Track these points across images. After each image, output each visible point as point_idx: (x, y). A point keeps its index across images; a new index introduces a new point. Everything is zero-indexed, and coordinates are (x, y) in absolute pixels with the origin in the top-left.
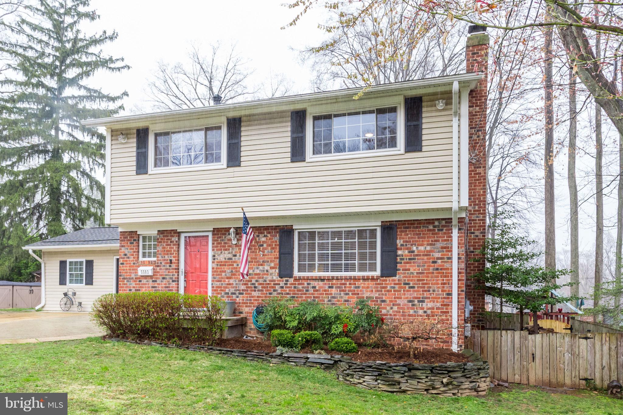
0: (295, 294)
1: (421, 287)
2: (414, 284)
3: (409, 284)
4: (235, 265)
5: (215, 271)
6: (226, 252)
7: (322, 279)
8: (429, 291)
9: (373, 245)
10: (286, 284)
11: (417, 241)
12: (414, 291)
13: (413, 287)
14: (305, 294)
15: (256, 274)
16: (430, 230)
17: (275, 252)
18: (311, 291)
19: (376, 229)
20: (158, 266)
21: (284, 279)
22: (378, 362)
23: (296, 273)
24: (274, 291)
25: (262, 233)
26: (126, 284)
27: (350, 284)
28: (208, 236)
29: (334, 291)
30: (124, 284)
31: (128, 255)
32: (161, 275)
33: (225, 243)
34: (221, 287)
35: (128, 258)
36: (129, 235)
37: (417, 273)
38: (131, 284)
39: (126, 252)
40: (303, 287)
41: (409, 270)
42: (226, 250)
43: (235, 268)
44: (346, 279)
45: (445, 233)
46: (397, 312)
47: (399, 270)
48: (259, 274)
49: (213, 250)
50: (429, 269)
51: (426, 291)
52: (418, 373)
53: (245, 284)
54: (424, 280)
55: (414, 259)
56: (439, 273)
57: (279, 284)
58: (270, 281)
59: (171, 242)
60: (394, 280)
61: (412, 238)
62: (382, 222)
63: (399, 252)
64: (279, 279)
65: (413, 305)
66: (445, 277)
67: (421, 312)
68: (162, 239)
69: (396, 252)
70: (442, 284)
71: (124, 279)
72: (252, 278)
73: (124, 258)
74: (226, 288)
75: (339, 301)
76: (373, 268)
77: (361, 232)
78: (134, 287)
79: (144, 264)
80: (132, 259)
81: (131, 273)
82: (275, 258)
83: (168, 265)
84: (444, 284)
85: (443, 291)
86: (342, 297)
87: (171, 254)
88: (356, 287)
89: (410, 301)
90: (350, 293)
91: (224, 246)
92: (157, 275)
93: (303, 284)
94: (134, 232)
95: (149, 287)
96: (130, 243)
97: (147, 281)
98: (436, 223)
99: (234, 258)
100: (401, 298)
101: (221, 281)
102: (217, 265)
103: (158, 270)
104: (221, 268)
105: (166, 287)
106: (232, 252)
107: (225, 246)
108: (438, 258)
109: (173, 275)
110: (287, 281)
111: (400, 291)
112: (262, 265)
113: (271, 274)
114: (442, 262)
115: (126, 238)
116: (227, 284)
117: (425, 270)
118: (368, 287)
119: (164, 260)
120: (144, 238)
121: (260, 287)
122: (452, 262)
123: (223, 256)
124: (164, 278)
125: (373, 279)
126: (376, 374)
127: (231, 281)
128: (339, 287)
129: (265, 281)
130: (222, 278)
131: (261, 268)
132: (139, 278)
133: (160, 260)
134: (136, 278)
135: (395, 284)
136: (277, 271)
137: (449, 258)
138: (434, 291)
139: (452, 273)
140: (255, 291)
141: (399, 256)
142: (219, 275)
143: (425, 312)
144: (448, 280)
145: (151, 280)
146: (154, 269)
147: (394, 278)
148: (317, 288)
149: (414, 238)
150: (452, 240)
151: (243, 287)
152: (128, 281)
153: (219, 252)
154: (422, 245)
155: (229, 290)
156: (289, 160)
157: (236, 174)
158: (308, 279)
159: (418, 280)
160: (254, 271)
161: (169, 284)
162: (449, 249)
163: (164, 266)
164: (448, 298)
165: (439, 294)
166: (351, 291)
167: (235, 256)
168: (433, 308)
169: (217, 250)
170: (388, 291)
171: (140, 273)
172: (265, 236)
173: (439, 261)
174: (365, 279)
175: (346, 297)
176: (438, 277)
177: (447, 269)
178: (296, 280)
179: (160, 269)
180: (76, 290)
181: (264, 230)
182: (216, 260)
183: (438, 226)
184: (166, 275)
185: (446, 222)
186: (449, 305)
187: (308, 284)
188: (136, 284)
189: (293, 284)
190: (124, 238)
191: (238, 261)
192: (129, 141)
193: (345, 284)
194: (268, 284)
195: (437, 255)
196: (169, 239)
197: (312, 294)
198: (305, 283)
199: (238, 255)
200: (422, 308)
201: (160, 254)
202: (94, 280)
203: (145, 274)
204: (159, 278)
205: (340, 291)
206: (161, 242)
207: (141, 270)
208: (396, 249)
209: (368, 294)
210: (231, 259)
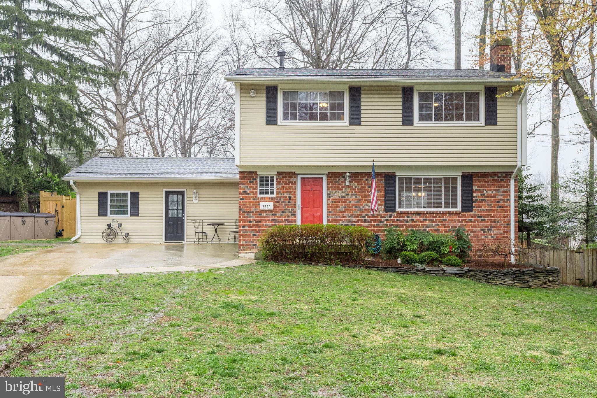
0: (397, 225)
1: (490, 220)
2: (485, 217)
3: (481, 217)
4: (348, 202)
5: (331, 207)
6: (340, 191)
7: (418, 214)
8: (495, 222)
9: (455, 189)
10: (390, 217)
11: (486, 187)
12: (485, 222)
13: (485, 220)
14: (405, 225)
15: (365, 210)
16: (495, 180)
17: (381, 192)
18: (410, 222)
19: (457, 178)
20: (278, 202)
21: (389, 213)
22: (513, 269)
23: (398, 209)
24: (381, 222)
25: (370, 177)
26: (247, 217)
27: (439, 217)
28: (322, 178)
29: (427, 222)
30: (245, 217)
31: (248, 192)
32: (280, 210)
33: (340, 184)
34: (336, 220)
35: (248, 194)
36: (248, 174)
37: (487, 210)
38: (251, 217)
39: (246, 189)
40: (404, 220)
41: (481, 207)
42: (340, 190)
43: (348, 204)
44: (437, 213)
45: (505, 182)
46: (473, 237)
47: (475, 207)
48: (368, 209)
49: (328, 190)
50: (495, 207)
51: (493, 222)
52: (539, 274)
53: (356, 217)
54: (491, 215)
55: (485, 200)
56: (501, 210)
57: (385, 217)
58: (377, 214)
59: (290, 182)
60: (471, 215)
61: (483, 185)
62: (462, 173)
63: (475, 195)
64: (385, 213)
65: (484, 232)
66: (506, 212)
67: (489, 237)
68: (281, 179)
69: (472, 195)
70: (503, 217)
71: (244, 212)
72: (363, 212)
73: (243, 194)
74: (341, 220)
75: (431, 230)
76: (455, 205)
77: (447, 180)
78: (254, 220)
79: (264, 200)
80: (252, 195)
81: (251, 207)
82: (381, 197)
83: (287, 201)
84: (505, 217)
85: (504, 222)
86: (433, 227)
87: (289, 192)
88: (444, 220)
89: (482, 230)
90: (440, 224)
91: (337, 187)
92: (277, 210)
93: (404, 217)
94: (253, 172)
95: (269, 220)
96: (250, 182)
97: (267, 215)
98: (500, 175)
99: (346, 196)
100: (476, 227)
101: (335, 215)
102: (332, 202)
103: (278, 205)
104: (336, 205)
105: (285, 220)
106: (345, 192)
107: (339, 187)
108: (501, 200)
109: (292, 210)
110: (391, 215)
111: (475, 222)
112: (370, 202)
113: (378, 210)
114: (503, 202)
115: (246, 177)
116: (341, 217)
117: (492, 207)
118: (453, 220)
119: (283, 197)
120: (262, 178)
121: (369, 220)
122: (510, 202)
123: (337, 195)
124: (283, 212)
125: (456, 213)
126: (514, 276)
127: (345, 215)
128: (431, 220)
129: (373, 215)
130: (337, 212)
131: (370, 204)
132: (260, 212)
133: (280, 197)
134: (256, 212)
135: (472, 217)
136: (383, 207)
137: (508, 200)
138: (498, 222)
139: (510, 210)
140: (365, 222)
141: (475, 197)
142: (334, 210)
143: (492, 237)
144: (508, 215)
145: (271, 214)
146: (274, 205)
147: (471, 213)
148: (415, 220)
149: (485, 185)
150: (510, 187)
151: (355, 220)
152: (247, 214)
153: (334, 191)
154: (490, 190)
155: (343, 222)
156: (401, 123)
157: (357, 131)
158: (408, 213)
159: (487, 215)
160: (364, 207)
161: (289, 217)
162: (508, 193)
163: (283, 202)
164: (508, 227)
165: (501, 225)
166: (440, 222)
167: (348, 195)
168: (498, 234)
169: (332, 190)
170: (467, 222)
171: (262, 208)
173: (502, 201)
174: (450, 213)
175: (437, 227)
176: (501, 212)
177: (507, 207)
178: (398, 214)
179: (279, 204)
182: (331, 198)
183: (501, 177)
184: (286, 209)
185: (506, 175)
186: (508, 232)
187: (408, 217)
188: (256, 217)
189: (396, 217)
190: (244, 177)
191: (351, 199)
192: (258, 95)
193: (436, 217)
194: (376, 217)
195: (501, 197)
196: (288, 180)
197: (411, 225)
198: (406, 217)
199: (350, 194)
200: (490, 235)
201: (279, 192)
202: (140, 212)
203: (267, 209)
204: (278, 212)
205: (432, 222)
206: (280, 182)
207: (263, 205)
208: (472, 192)
209: (453, 225)
210: (344, 197)
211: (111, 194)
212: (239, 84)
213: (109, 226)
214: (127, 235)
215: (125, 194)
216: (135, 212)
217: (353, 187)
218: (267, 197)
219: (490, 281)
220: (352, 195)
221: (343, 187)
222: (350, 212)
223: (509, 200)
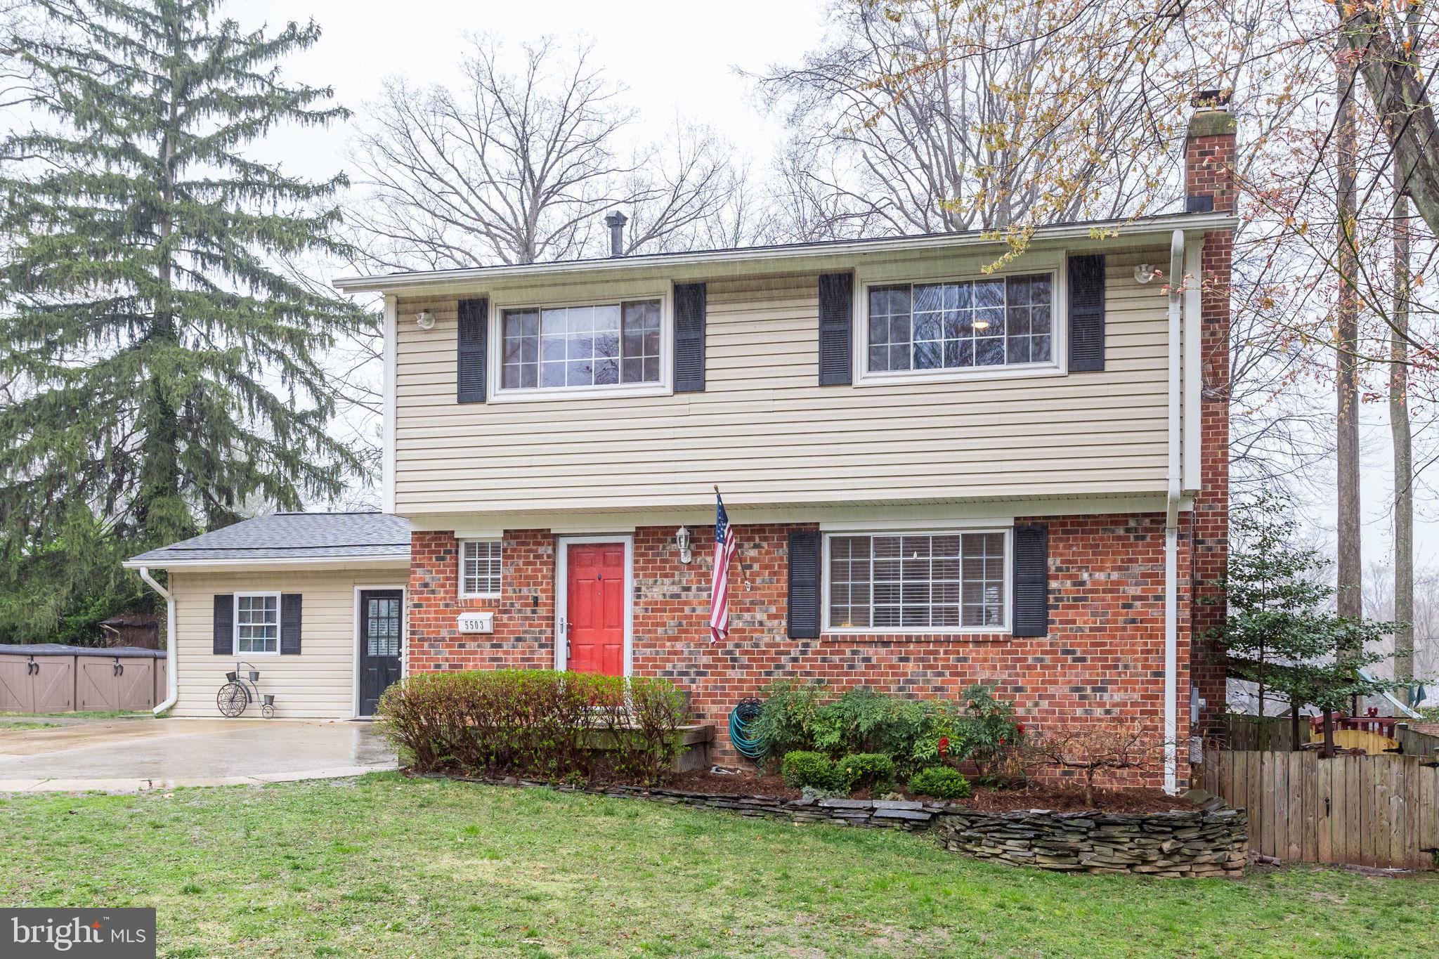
0: (824, 674)
1: (1100, 660)
2: (1084, 652)
3: (1073, 652)
4: (687, 610)
5: (641, 624)
6: (666, 581)
7: (884, 642)
8: (1116, 667)
9: (995, 568)
10: (803, 652)
11: (1088, 561)
12: (1084, 668)
13: (1083, 660)
14: (847, 674)
15: (735, 631)
16: (1119, 538)
17: (778, 581)
18: (861, 666)
19: (1002, 535)
20: (505, 612)
21: (800, 642)
23: (827, 629)
24: (778, 667)
25: (749, 539)
26: (429, 652)
27: (946, 652)
28: (622, 545)
29: (911, 667)
30: (423, 653)
31: (433, 587)
32: (513, 632)
33: (663, 561)
34: (655, 660)
35: (433, 592)
36: (433, 539)
37: (1091, 629)
38: (439, 653)
39: (428, 578)
40: (841, 660)
41: (1074, 622)
42: (666, 576)
43: (687, 617)
44: (938, 641)
45: (1149, 545)
46: (1047, 711)
47: (1053, 622)
48: (743, 631)
49: (636, 576)
50: (1116, 622)
51: (1109, 667)
52: (1115, 831)
53: (710, 653)
54: (1104, 644)
55: (1085, 599)
56: (1137, 629)
57: (788, 653)
58: (767, 645)
59: (536, 557)
60: (1040, 645)
61: (1080, 554)
62: (1017, 519)
63: (1054, 585)
64: (788, 641)
66: (1151, 637)
67: (1098, 712)
68: (514, 550)
69: (1047, 584)
70: (1142, 652)
71: (424, 640)
72: (727, 639)
73: (422, 593)
74: (668, 660)
75: (921, 689)
76: (996, 617)
77: (971, 542)
78: (447, 660)
79: (471, 606)
80: (442, 595)
81: (440, 626)
82: (779, 595)
83: (529, 609)
84: (1149, 652)
85: (1144, 667)
86: (928, 681)
87: (535, 584)
88: (959, 660)
89: (1077, 689)
90: (947, 673)
91: (660, 568)
92: (502, 632)
93: (843, 652)
94: (445, 533)
95: (483, 660)
96: (438, 559)
97: (479, 646)
98: (1132, 523)
99: (684, 594)
100: (1056, 682)
101: (654, 646)
102: (646, 610)
103: (505, 621)
104: (655, 618)
105: (523, 660)
106: (680, 581)
107: (664, 569)
108: (1135, 598)
109: (541, 632)
110: (806, 645)
111: (1055, 667)
112: (748, 610)
113: (770, 631)
114: (1144, 606)
116: (669, 653)
117: (1108, 622)
118: (985, 660)
120: (470, 547)
121: (745, 660)
122: (1163, 606)
123: (659, 591)
124: (519, 639)
125: (996, 641)
126: (1031, 834)
127: (679, 646)
128: (922, 660)
129: (757, 645)
130: (657, 639)
131: (747, 616)
132: (460, 639)
133: (511, 598)
134: (451, 639)
135: (1043, 652)
136: (784, 623)
137: (1158, 598)
138: (1126, 667)
139: (1164, 629)
140: (733, 667)
141: (1053, 591)
142: (650, 632)
143: (1108, 712)
144: (1156, 644)
145: (488, 644)
146: (495, 618)
147: (1041, 639)
148: (874, 662)
149: (1086, 554)
150: (1164, 560)
151: (705, 660)
152: (431, 646)
153: (651, 581)
154: (1101, 569)
155: (674, 667)
156: (815, 381)
157: (695, 409)
158: (853, 641)
159: (1093, 645)
160: (730, 623)
161: (532, 652)
162: (1159, 579)
163: (520, 611)
164: (1157, 682)
165: (1137, 675)
166: (948, 667)
167: (687, 589)
168: (1125, 705)
169: (645, 576)
170: (1029, 667)
171: (462, 628)
172: (756, 546)
173: (1138, 603)
174: (979, 641)
175: (938, 681)
176: (1134, 637)
177: (1156, 621)
178: (826, 642)
179: (510, 619)
180: (258, 667)
181: (754, 532)
182: (643, 600)
183: (1136, 530)
185: (1152, 522)
186: (1157, 697)
187: (854, 653)
188: (451, 653)
189: (818, 652)
190: (423, 546)
191: (695, 601)
192: (441, 325)
193: (937, 652)
194: (764, 652)
195: (1134, 591)
196: (530, 551)
197: (863, 674)
198: (848, 651)
199: (694, 587)
200: (1102, 705)
201: (510, 584)
202: (303, 643)
203: (475, 630)
204: (507, 639)
205: (924, 667)
206: (511, 557)
207: (468, 621)
208: (1047, 577)
209: (986, 675)
210: (678, 596)
211: (241, 599)
212: (394, 299)
213: (232, 677)
214: (270, 699)
215: (270, 601)
216: (292, 646)
217: (700, 567)
218: (477, 600)
220: (699, 589)
221: (673, 568)
222: (692, 639)
223: (1161, 598)
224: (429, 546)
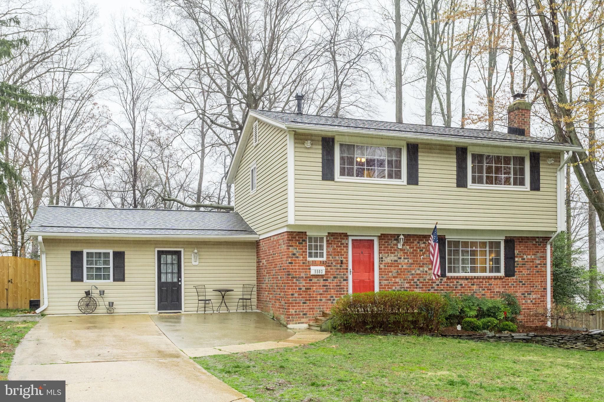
0: (447, 290)
1: (529, 284)
2: (525, 282)
3: (522, 282)
4: (400, 266)
5: (383, 272)
6: (392, 255)
7: (466, 278)
8: (533, 287)
9: (498, 253)
10: (441, 282)
11: (526, 252)
12: (525, 287)
13: (524, 284)
14: (455, 290)
15: (417, 274)
16: (534, 245)
18: (459, 287)
19: (500, 242)
20: (329, 266)
21: (440, 278)
23: (447, 274)
24: (432, 288)
25: (421, 240)
26: (296, 283)
27: (486, 282)
28: (373, 240)
29: (475, 287)
30: (293, 283)
31: (297, 255)
32: (333, 275)
33: (392, 247)
34: (388, 285)
35: (297, 257)
36: (297, 235)
37: (527, 274)
38: (301, 283)
39: (295, 251)
40: (453, 285)
41: (522, 272)
42: (392, 253)
43: (400, 269)
44: (483, 278)
45: (542, 247)
47: (516, 272)
48: (420, 274)
49: (380, 253)
50: (533, 272)
53: (409, 283)
54: (530, 279)
55: (525, 264)
56: (539, 274)
57: (436, 282)
58: (428, 280)
59: (342, 244)
60: (513, 279)
61: (523, 249)
62: (506, 237)
63: (516, 259)
65: (525, 297)
66: (543, 277)
67: (529, 301)
68: (331, 241)
69: (514, 259)
70: (540, 281)
71: (293, 278)
72: (415, 277)
73: (292, 257)
74: (393, 286)
75: (478, 295)
76: (498, 270)
77: (491, 243)
78: (304, 286)
79: (315, 263)
80: (301, 259)
81: (301, 272)
83: (339, 265)
84: (542, 282)
85: (541, 287)
86: (480, 292)
87: (341, 255)
88: (489, 285)
89: (523, 294)
90: (486, 289)
92: (328, 275)
93: (453, 282)
94: (302, 232)
95: (320, 286)
96: (299, 243)
97: (318, 280)
98: (537, 240)
99: (399, 260)
100: (517, 292)
101: (388, 280)
102: (385, 266)
103: (329, 270)
104: (388, 269)
105: (336, 286)
106: (397, 255)
107: (391, 250)
108: (538, 264)
109: (344, 275)
110: (441, 280)
111: (517, 287)
112: (422, 267)
113: (429, 274)
114: (541, 267)
116: (394, 283)
117: (531, 272)
118: (497, 285)
119: (335, 261)
120: (310, 238)
121: (421, 285)
122: (546, 267)
123: (390, 259)
124: (335, 277)
125: (501, 278)
126: (585, 340)
127: (397, 280)
128: (478, 285)
129: (425, 280)
130: (389, 277)
131: (421, 269)
132: (310, 277)
133: (331, 261)
134: (306, 277)
135: (514, 282)
137: (544, 264)
138: (536, 287)
139: (546, 274)
140: (417, 288)
141: (516, 262)
142: (386, 274)
143: (532, 301)
144: (544, 279)
145: (322, 279)
146: (326, 269)
147: (513, 278)
148: (463, 285)
149: (525, 249)
150: (546, 252)
151: (407, 285)
152: (297, 280)
153: (386, 255)
154: (529, 255)
155: (396, 288)
156: (455, 185)
157: (415, 191)
158: (458, 278)
159: (527, 279)
160: (415, 272)
161: (341, 283)
162: (545, 258)
163: (335, 266)
164: (544, 291)
165: (539, 289)
166: (486, 287)
167: (400, 258)
168: (536, 299)
169: (384, 253)
170: (510, 287)
171: (313, 272)
172: (424, 243)
173: (539, 266)
174: (495, 278)
175: (483, 292)
176: (538, 277)
177: (544, 271)
178: (448, 279)
181: (423, 237)
182: (384, 262)
183: (538, 242)
184: (337, 274)
185: (543, 240)
186: (545, 296)
187: (457, 282)
188: (306, 283)
189: (446, 282)
190: (292, 237)
191: (403, 263)
192: (314, 147)
193: (482, 282)
194: (427, 282)
195: (538, 262)
196: (340, 241)
197: (460, 290)
198: (455, 281)
199: (402, 258)
200: (530, 299)
201: (331, 255)
202: (126, 276)
203: (318, 274)
204: (330, 277)
205: (479, 287)
206: (331, 244)
207: (314, 270)
208: (515, 257)
209: (498, 290)
210: (397, 261)
211: (87, 253)
212: (294, 132)
213: (88, 293)
214: (111, 304)
215: (106, 254)
216: (120, 276)
217: (405, 250)
218: (318, 261)
219: (562, 346)
220: (404, 259)
221: (395, 250)
222: (402, 277)
223: (545, 264)
224: (295, 238)
